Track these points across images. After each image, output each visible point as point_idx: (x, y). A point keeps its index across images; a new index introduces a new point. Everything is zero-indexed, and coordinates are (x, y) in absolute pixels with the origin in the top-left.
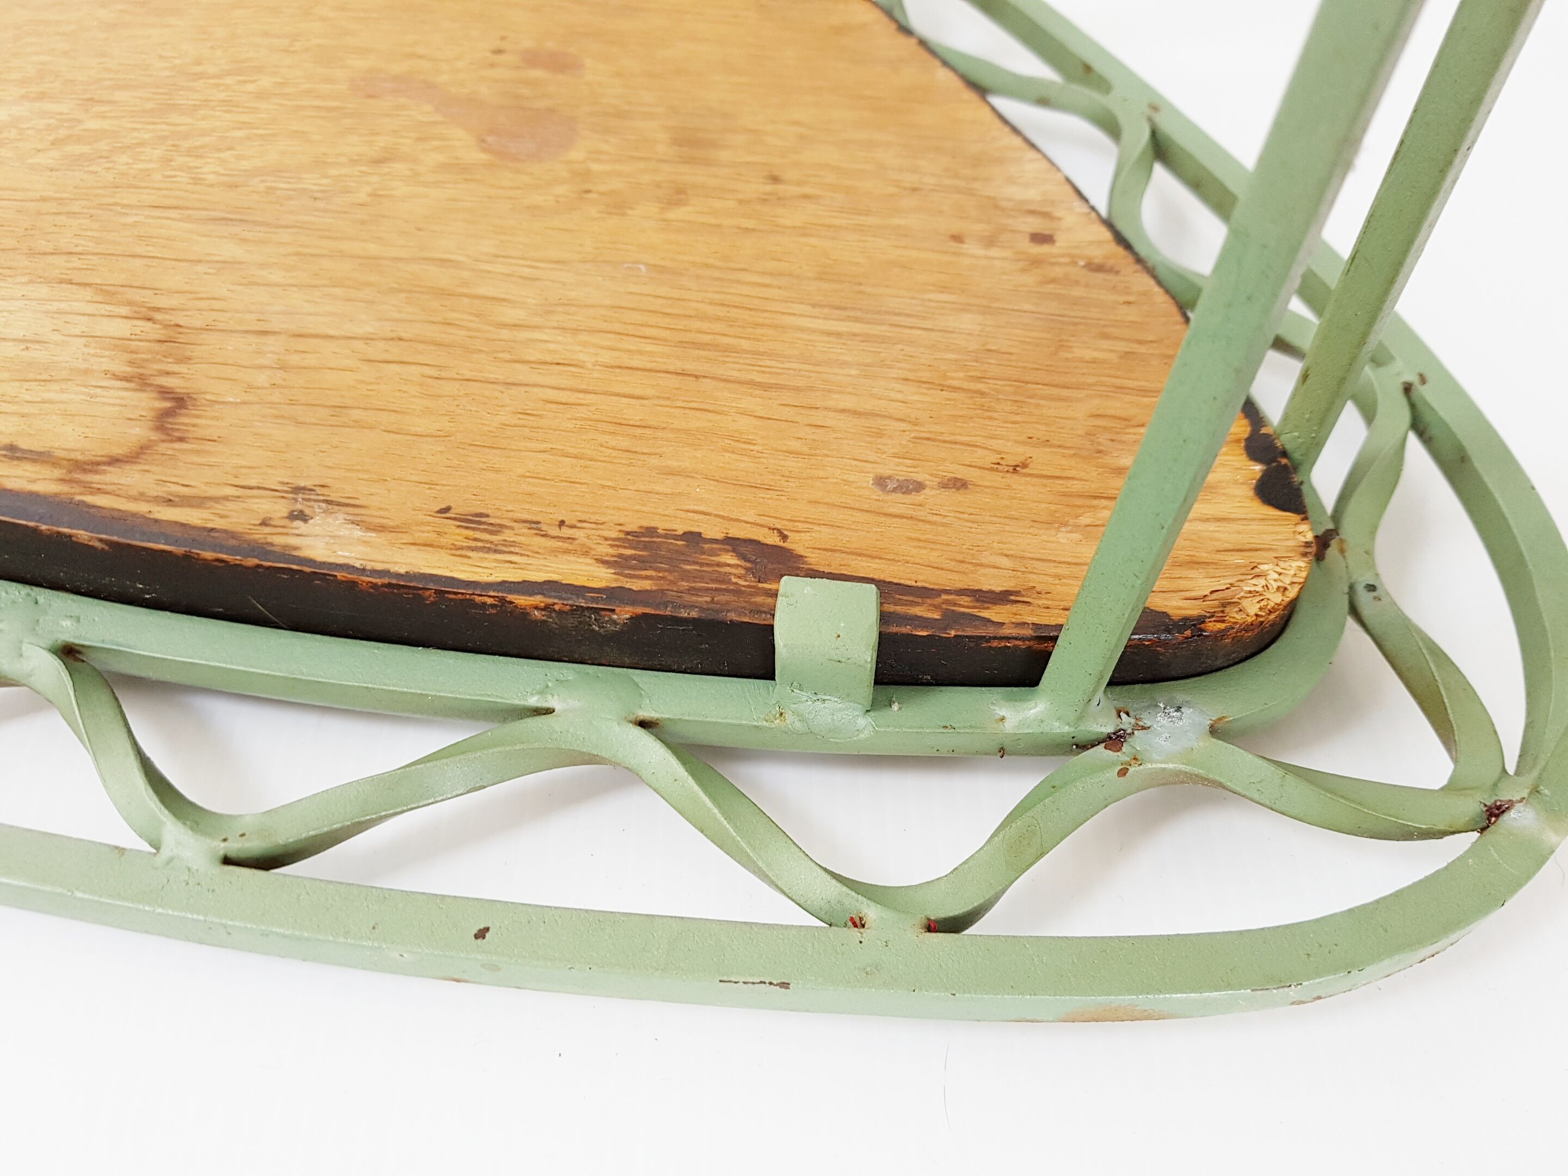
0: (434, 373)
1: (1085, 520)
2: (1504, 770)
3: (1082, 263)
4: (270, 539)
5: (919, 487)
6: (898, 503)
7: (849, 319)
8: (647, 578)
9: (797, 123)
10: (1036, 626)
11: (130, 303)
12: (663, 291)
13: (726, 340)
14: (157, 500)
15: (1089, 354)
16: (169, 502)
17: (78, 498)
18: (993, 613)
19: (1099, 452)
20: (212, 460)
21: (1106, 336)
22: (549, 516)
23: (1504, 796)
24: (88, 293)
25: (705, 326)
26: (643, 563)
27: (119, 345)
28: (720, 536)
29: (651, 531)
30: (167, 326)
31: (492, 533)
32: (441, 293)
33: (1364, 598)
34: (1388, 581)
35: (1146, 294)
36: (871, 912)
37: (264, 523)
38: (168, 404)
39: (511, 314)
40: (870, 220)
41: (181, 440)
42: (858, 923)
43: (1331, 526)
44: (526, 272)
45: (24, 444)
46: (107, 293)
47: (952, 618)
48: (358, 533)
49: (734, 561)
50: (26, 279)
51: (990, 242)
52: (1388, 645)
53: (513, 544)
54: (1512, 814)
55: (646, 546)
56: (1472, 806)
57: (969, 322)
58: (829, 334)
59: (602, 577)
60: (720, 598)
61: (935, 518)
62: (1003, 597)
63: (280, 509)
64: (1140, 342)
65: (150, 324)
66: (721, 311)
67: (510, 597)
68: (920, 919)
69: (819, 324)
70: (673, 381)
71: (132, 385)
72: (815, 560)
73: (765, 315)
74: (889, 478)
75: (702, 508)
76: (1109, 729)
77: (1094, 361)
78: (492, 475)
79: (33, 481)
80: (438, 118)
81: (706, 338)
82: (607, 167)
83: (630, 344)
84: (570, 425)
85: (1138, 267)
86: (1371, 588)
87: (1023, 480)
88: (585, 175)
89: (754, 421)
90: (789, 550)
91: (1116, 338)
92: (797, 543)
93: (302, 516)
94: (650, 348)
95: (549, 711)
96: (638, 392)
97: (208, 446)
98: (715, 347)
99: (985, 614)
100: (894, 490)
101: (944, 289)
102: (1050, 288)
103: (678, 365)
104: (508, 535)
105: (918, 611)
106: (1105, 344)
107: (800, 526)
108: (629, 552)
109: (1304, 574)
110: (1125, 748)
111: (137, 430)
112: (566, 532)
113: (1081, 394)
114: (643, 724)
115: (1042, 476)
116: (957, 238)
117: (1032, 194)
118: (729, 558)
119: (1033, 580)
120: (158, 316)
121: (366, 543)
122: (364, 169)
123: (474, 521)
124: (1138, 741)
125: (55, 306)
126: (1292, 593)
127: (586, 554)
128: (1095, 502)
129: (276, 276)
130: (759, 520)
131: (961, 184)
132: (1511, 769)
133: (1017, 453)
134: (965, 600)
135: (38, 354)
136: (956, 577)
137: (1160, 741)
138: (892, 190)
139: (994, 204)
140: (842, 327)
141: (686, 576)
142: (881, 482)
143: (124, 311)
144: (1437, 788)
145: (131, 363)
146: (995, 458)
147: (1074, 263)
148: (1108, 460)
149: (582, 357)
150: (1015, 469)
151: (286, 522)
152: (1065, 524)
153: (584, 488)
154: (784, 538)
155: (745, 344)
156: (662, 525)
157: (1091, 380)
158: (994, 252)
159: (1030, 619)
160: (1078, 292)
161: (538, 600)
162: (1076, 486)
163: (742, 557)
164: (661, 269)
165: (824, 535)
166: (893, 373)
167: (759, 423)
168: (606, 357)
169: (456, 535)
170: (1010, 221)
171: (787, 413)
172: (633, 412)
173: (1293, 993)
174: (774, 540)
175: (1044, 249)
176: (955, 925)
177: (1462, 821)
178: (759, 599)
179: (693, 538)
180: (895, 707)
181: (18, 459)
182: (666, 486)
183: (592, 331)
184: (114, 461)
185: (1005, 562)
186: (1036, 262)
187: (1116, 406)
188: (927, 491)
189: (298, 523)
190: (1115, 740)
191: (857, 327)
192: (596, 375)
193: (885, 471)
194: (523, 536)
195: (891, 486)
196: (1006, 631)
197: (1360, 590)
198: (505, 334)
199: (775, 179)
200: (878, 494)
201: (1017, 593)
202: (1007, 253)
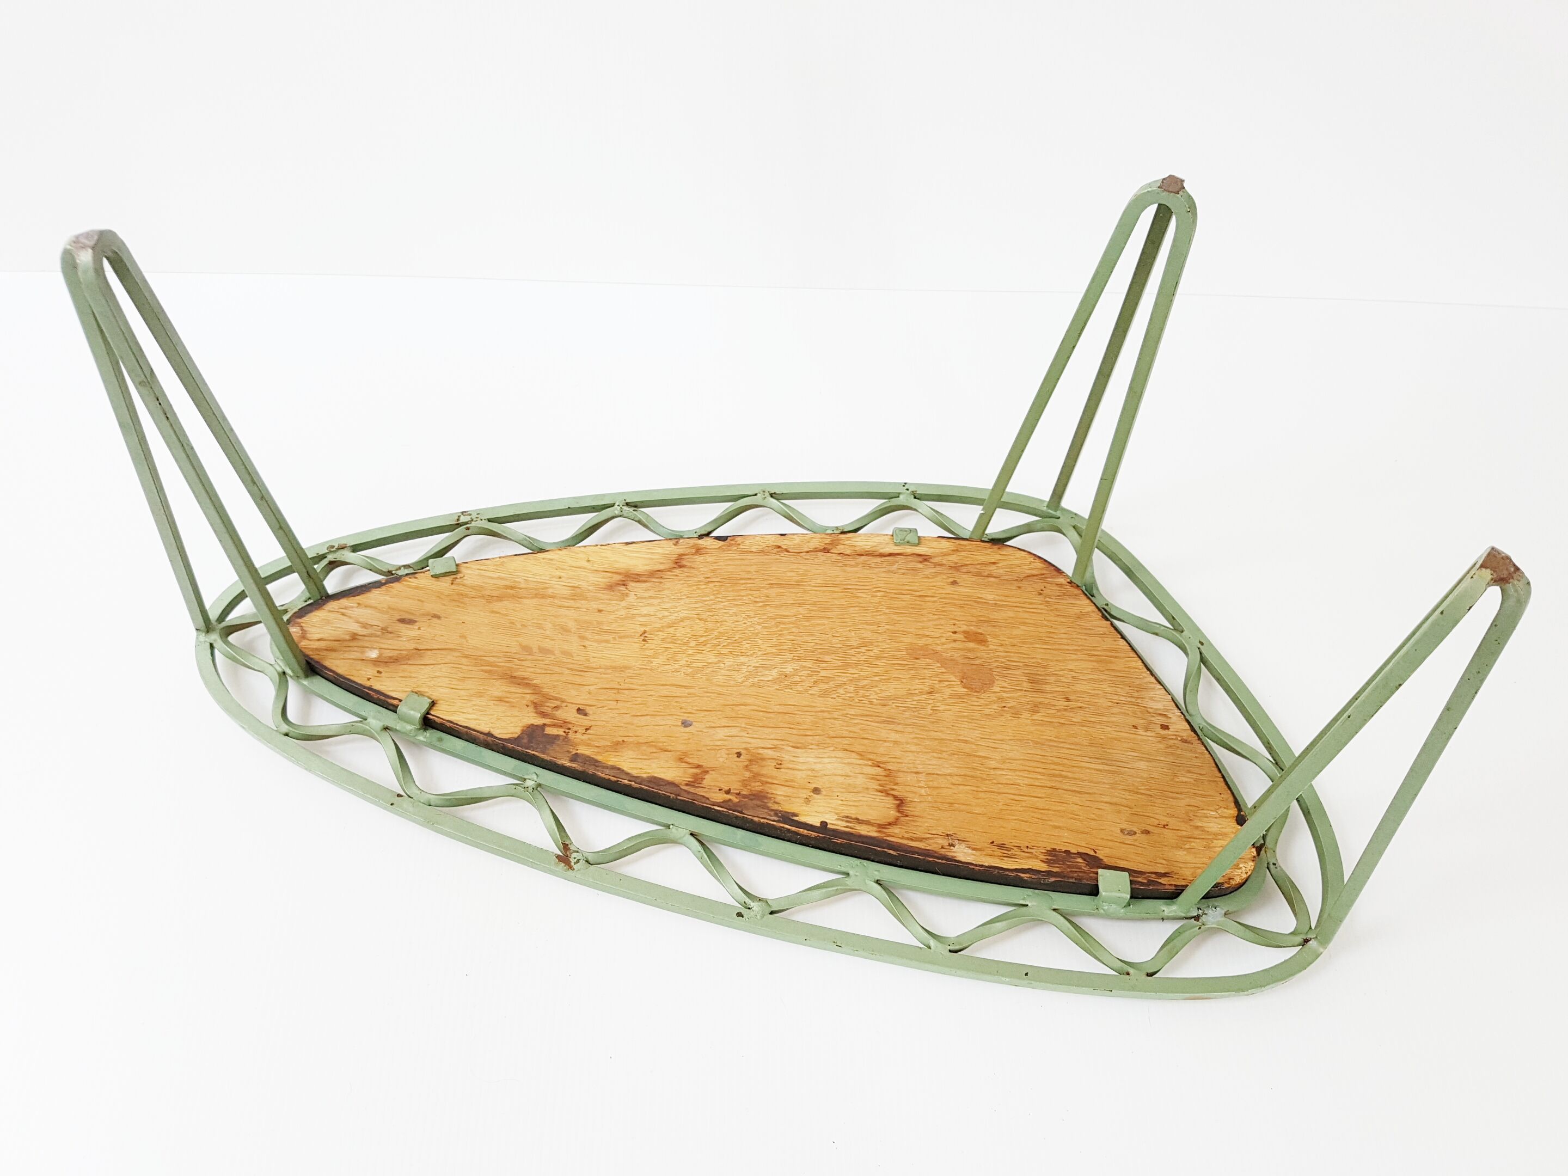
0: (975, 789)
1: (1187, 846)
2: (1311, 928)
3: (1179, 739)
4: (947, 853)
5: (1135, 833)
6: (1129, 839)
7: (1102, 764)
8: (1057, 867)
9: (1071, 670)
10: (1176, 886)
11: (870, 760)
12: (1039, 752)
13: (1063, 773)
14: (908, 839)
15: (1184, 779)
16: (912, 840)
17: (885, 838)
18: (1163, 881)
19: (1191, 820)
20: (919, 824)
21: (1189, 772)
22: (1023, 844)
23: (1309, 936)
24: (854, 755)
25: (1056, 767)
26: (1055, 862)
27: (873, 778)
28: (1076, 852)
29: (1054, 850)
30: (886, 770)
31: (1008, 851)
32: (969, 755)
33: (1272, 867)
34: (1281, 862)
35: (1202, 753)
36: (1131, 971)
37: (942, 848)
38: (898, 802)
39: (993, 764)
40: (1105, 719)
41: (907, 816)
42: (1128, 974)
43: (1262, 842)
44: (993, 745)
45: (861, 817)
46: (861, 755)
47: (1151, 882)
48: (970, 851)
49: (1081, 861)
50: (832, 749)
51: (1147, 729)
52: (1279, 883)
53: (1015, 855)
54: (1311, 942)
55: (1054, 856)
56: (1299, 939)
57: (1143, 765)
58: (1097, 770)
59: (1043, 867)
60: (1080, 874)
61: (1141, 845)
62: (1165, 875)
63: (945, 843)
64: (1201, 774)
65: (879, 768)
66: (1059, 761)
67: (1019, 874)
68: (1145, 973)
69: (1093, 766)
70: (1050, 791)
71: (882, 794)
72: (1107, 861)
73: (1074, 762)
74: (1125, 829)
75: (1068, 841)
76: (1196, 914)
77: (1186, 782)
78: (1002, 829)
79: (869, 832)
80: (943, 670)
81: (1057, 772)
82: (1008, 695)
83: (1034, 776)
84: (1021, 809)
85: (1199, 742)
86: (1274, 864)
87: (1167, 830)
88: (1001, 699)
89: (1078, 807)
90: (1097, 857)
91: (1193, 773)
92: (1100, 855)
93: (953, 845)
94: (1039, 777)
95: (1027, 905)
96: (1040, 795)
97: (916, 819)
98: (1061, 776)
99: (1160, 881)
100: (1127, 834)
101: (1133, 750)
102: (1169, 750)
103: (1049, 784)
104: (1012, 852)
105: (1140, 880)
106: (1189, 775)
107: (1100, 848)
108: (1049, 858)
109: (1253, 867)
110: (1200, 920)
111: (892, 812)
112: (1029, 850)
113: (1183, 796)
114: (1054, 910)
115: (1173, 829)
116: (1135, 727)
117: (1159, 706)
118: (1080, 860)
119: (1174, 869)
120: (881, 765)
121: (973, 854)
122: (925, 696)
123: (1001, 846)
124: (1203, 918)
125: (846, 761)
126: (1249, 873)
127: (1037, 859)
128: (1190, 840)
129: (913, 748)
130: (1087, 846)
131: (1133, 700)
132: (1313, 927)
133: (1164, 820)
134: (1153, 876)
135: (849, 781)
136: (1150, 867)
137: (1210, 919)
138: (1110, 704)
139: (1146, 710)
140: (1100, 767)
141: (1069, 866)
142: (1122, 831)
143: (870, 763)
144: (1288, 933)
145: (880, 785)
146: (1157, 822)
147: (1177, 739)
148: (1192, 823)
149: (1019, 781)
150: (1164, 826)
151: (948, 847)
152: (1181, 848)
153: (1031, 834)
154: (1095, 852)
155: (1070, 775)
156: (1057, 848)
157: (1186, 790)
158: (1149, 734)
159: (1174, 883)
160: (1179, 752)
161: (1028, 875)
162: (1184, 833)
163: (1084, 860)
164: (1037, 743)
165: (1107, 851)
166: (1121, 787)
167: (1080, 807)
168: (1027, 781)
169: (998, 852)
170: (1153, 719)
171: (1088, 803)
172: (1040, 803)
173: (1246, 993)
174: (1092, 853)
175: (1166, 732)
176: (1150, 975)
177: (1296, 944)
178: (1091, 875)
179: (1067, 852)
180: (1131, 906)
181: (860, 823)
182: (1056, 832)
183: (1020, 771)
184: (890, 824)
185: (1164, 862)
186: (1164, 738)
187: (1193, 802)
188: (1137, 835)
189: (952, 848)
190: (1197, 918)
191: (1106, 767)
192: (1025, 788)
193: (1123, 827)
194: (1015, 851)
195: (1126, 833)
196: (1167, 887)
197: (1271, 864)
198: (992, 772)
199: (1068, 699)
200: (1122, 836)
201: (1168, 873)
202: (1153, 734)
